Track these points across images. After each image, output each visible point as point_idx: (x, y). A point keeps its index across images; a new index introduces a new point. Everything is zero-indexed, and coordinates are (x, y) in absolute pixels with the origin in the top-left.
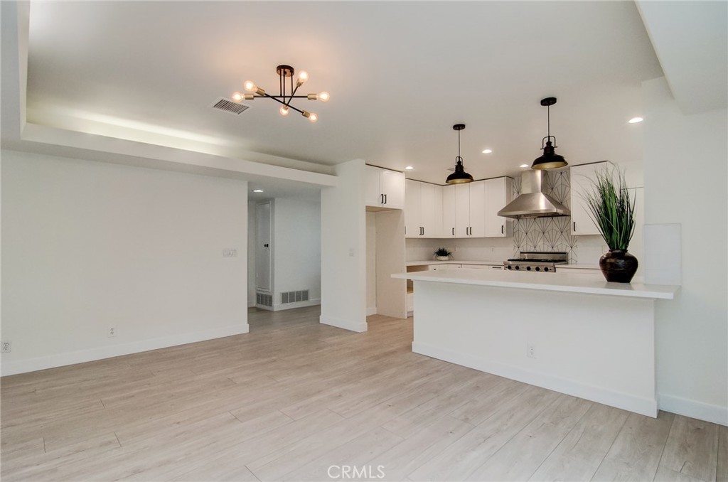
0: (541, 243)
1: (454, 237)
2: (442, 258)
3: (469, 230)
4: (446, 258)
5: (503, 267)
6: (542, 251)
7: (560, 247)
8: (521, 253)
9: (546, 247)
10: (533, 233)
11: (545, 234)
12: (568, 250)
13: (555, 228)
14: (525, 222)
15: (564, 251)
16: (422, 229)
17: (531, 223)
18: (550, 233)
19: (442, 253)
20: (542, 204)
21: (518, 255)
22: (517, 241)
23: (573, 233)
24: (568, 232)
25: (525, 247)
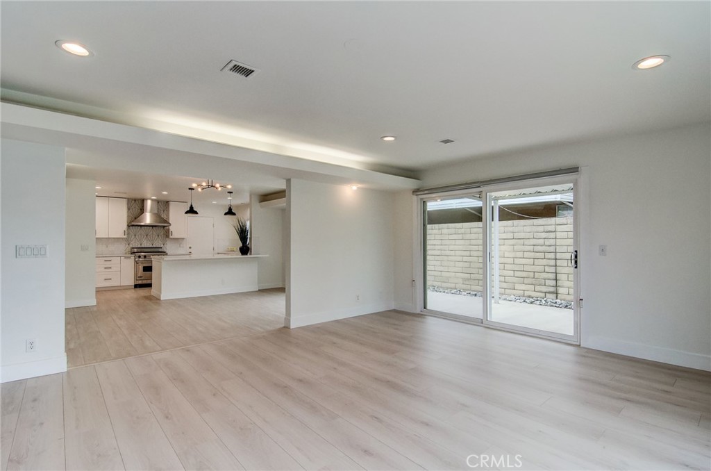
6: (146, 247)
7: (157, 244)
8: (132, 248)
9: (148, 245)
10: (140, 236)
11: (148, 237)
13: (155, 233)
14: (133, 229)
15: (160, 247)
17: (138, 230)
18: (151, 236)
20: (147, 219)
21: (129, 249)
22: (127, 241)
23: (171, 237)
24: (162, 236)
25: (134, 244)
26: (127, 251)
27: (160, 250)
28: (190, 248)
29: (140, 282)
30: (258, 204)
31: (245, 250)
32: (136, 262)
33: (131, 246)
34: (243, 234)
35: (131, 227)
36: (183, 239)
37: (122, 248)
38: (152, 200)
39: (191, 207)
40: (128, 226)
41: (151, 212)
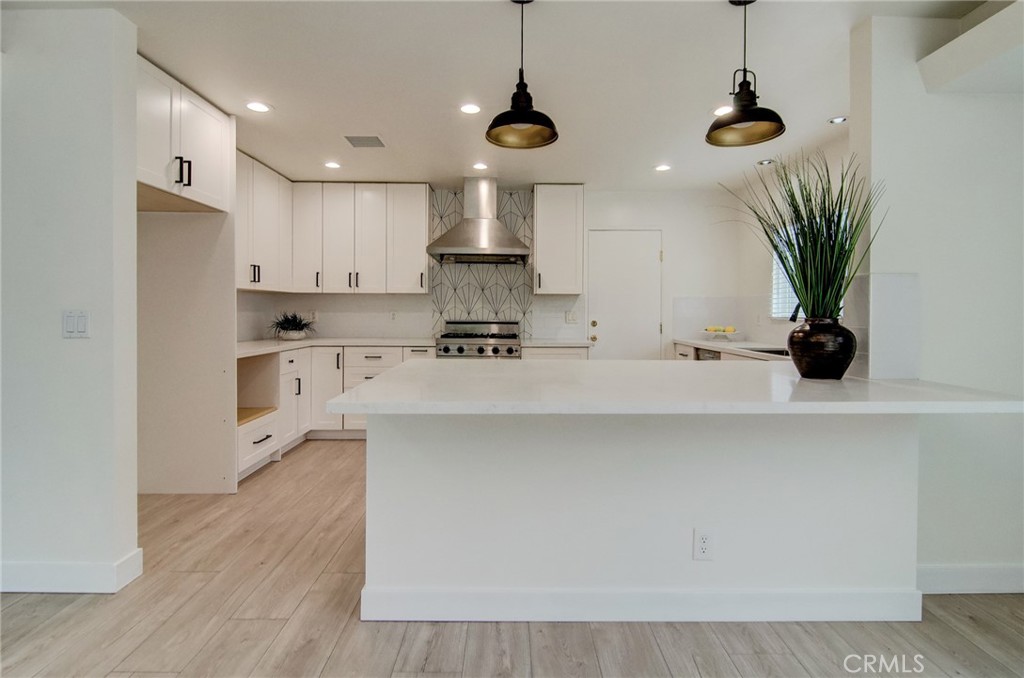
0: (479, 305)
1: (319, 290)
2: (294, 334)
3: (354, 279)
4: (302, 334)
5: (432, 351)
7: (507, 313)
8: (448, 323)
9: (486, 312)
10: (466, 289)
11: (485, 291)
12: (519, 317)
13: (502, 282)
15: (513, 320)
16: (256, 269)
17: (463, 272)
18: (493, 289)
19: (292, 324)
21: (440, 326)
22: (438, 301)
23: (538, 291)
24: (521, 289)
25: (452, 312)
26: (437, 329)
28: (594, 323)
31: (824, 353)
33: (448, 317)
35: (446, 267)
36: (576, 296)
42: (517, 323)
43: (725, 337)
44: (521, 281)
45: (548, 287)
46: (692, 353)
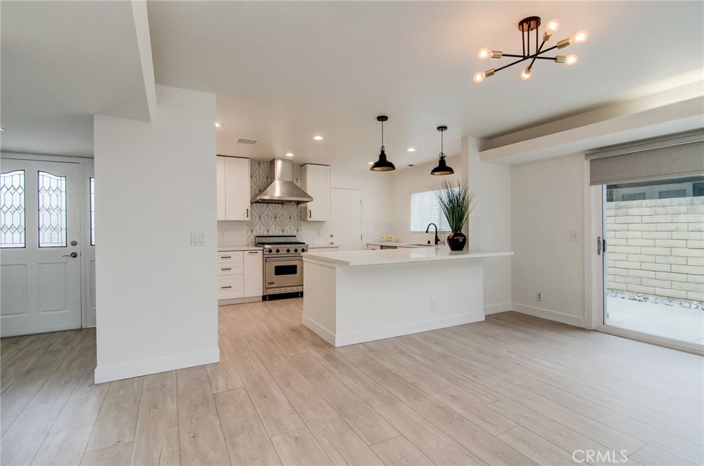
0: (273, 227)
5: (260, 252)
6: (274, 235)
7: (289, 230)
8: (255, 237)
9: (277, 231)
10: (266, 218)
11: (278, 219)
12: (295, 233)
13: (285, 214)
14: (258, 206)
17: (264, 209)
18: (281, 218)
20: (277, 190)
21: (252, 239)
22: (250, 225)
23: (309, 219)
24: (296, 218)
25: (258, 231)
26: (250, 241)
27: (293, 240)
28: (332, 236)
29: (271, 292)
30: (478, 153)
31: (458, 243)
32: (265, 260)
33: (255, 234)
34: (457, 211)
35: (254, 205)
36: (323, 222)
37: (244, 238)
38: (284, 160)
39: (383, 156)
40: (252, 203)
41: (280, 179)
42: (295, 236)
43: (390, 241)
44: (295, 214)
45: (315, 217)
46: (379, 247)
